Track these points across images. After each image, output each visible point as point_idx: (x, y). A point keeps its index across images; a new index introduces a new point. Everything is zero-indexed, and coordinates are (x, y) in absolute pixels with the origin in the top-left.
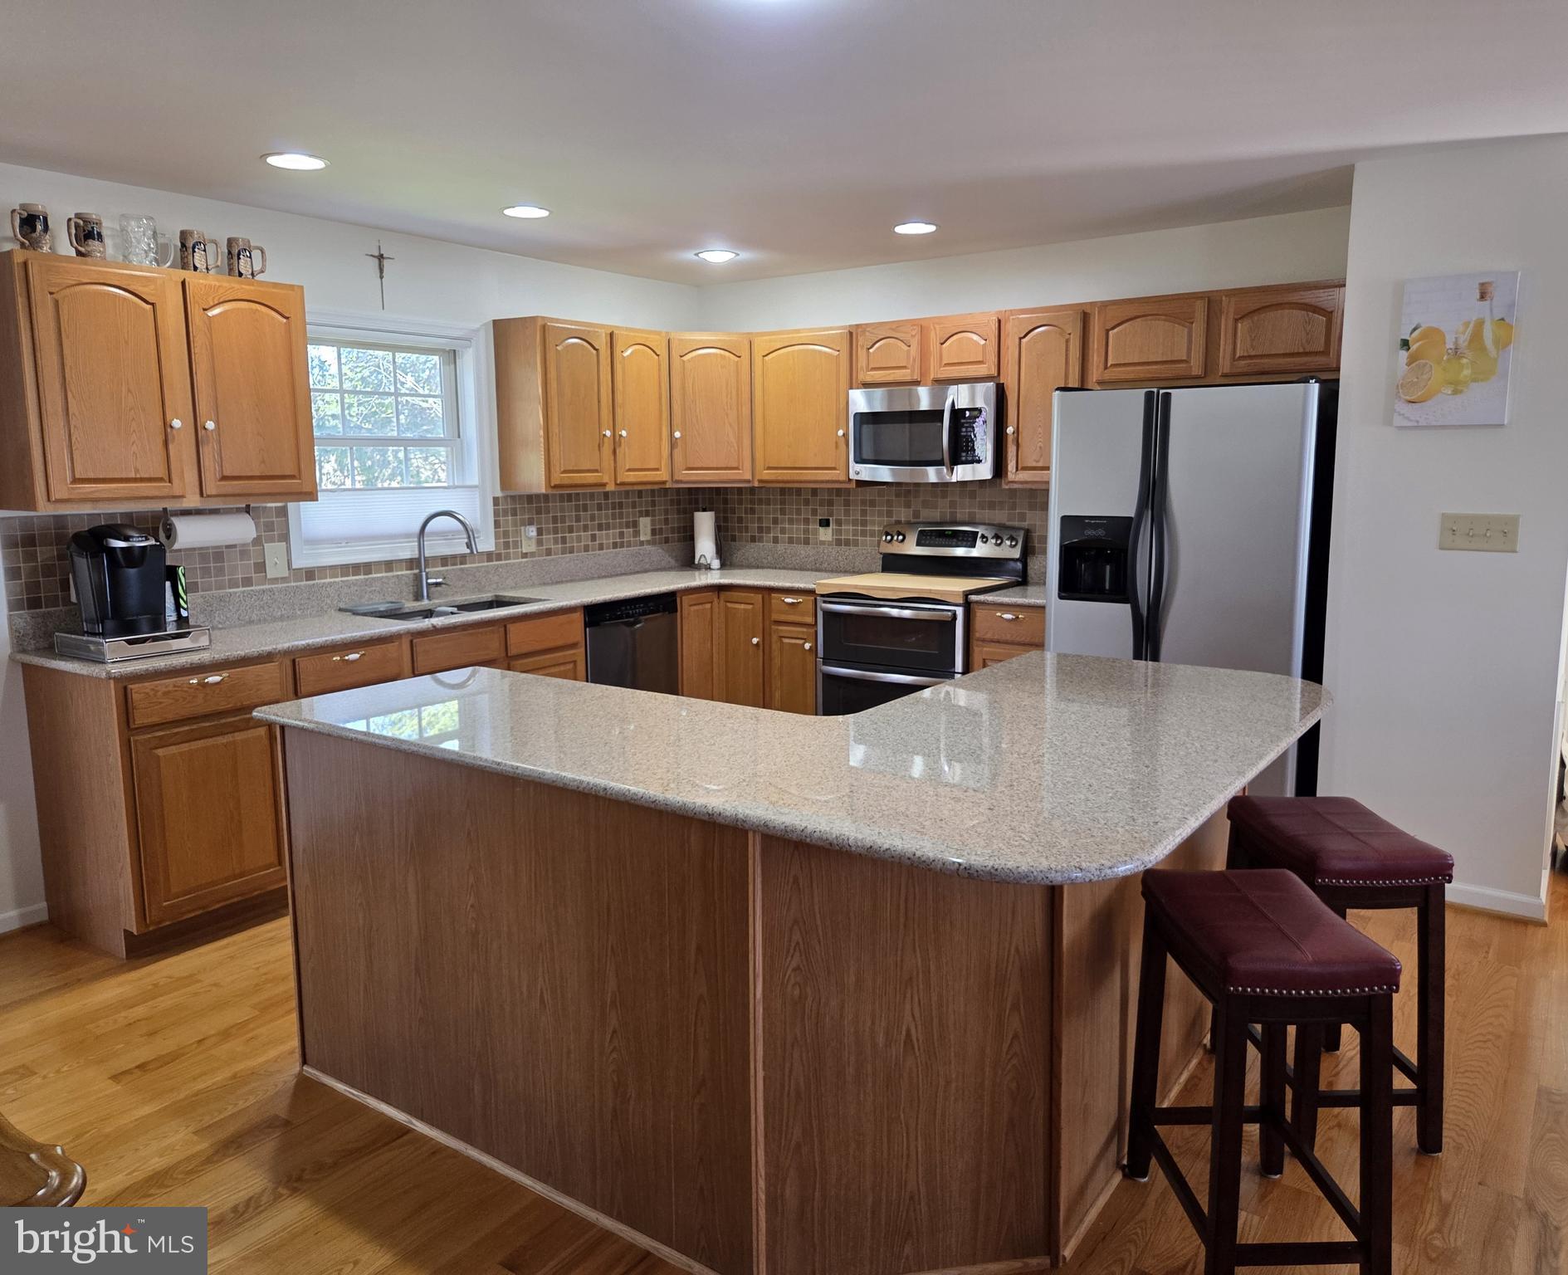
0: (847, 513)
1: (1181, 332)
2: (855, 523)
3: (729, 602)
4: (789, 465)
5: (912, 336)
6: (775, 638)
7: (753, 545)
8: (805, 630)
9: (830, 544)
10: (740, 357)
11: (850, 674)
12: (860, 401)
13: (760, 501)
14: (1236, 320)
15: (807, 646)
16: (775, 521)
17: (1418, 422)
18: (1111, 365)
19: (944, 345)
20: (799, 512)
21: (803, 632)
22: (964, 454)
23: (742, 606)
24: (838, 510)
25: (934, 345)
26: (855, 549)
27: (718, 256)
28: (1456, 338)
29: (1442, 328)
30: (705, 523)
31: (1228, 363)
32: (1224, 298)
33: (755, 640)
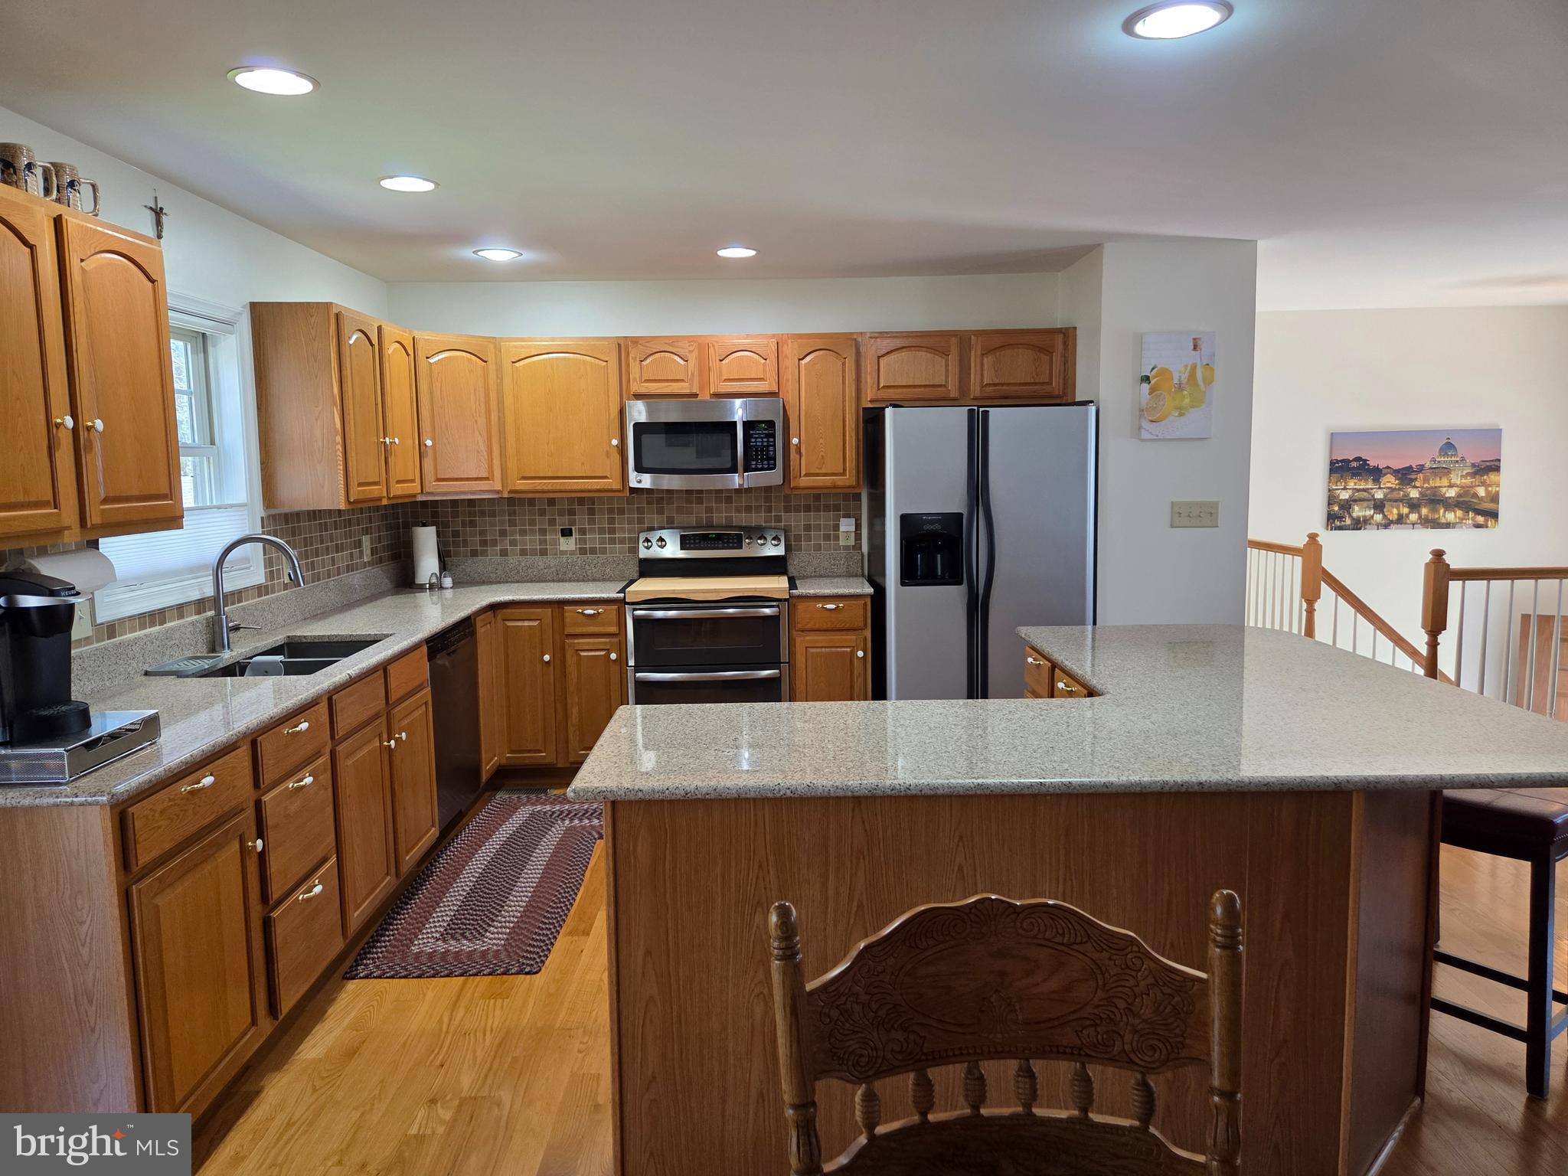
0: (592, 522)
1: (940, 361)
2: (602, 531)
3: (506, 620)
4: (550, 474)
5: (690, 351)
6: (569, 653)
7: (476, 559)
8: (608, 640)
9: (572, 553)
10: (486, 362)
11: (674, 678)
12: (639, 412)
13: (483, 514)
14: (983, 355)
15: (613, 656)
16: (503, 533)
17: (1157, 436)
18: (884, 387)
19: (724, 362)
20: (532, 523)
21: (605, 643)
22: (754, 463)
23: (526, 623)
24: (582, 519)
25: (714, 363)
26: (604, 556)
27: (499, 254)
28: (1180, 377)
29: (1171, 369)
30: (427, 540)
31: (978, 388)
32: (972, 336)
33: (547, 658)
